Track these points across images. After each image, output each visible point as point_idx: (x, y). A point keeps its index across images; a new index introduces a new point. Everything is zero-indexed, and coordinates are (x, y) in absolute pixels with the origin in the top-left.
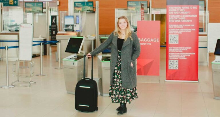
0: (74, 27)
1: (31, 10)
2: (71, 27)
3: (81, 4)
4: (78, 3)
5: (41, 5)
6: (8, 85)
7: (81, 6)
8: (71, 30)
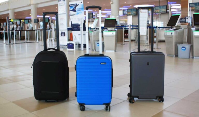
0: (186, 20)
1: (159, 11)
2: (184, 19)
3: (194, 4)
4: (192, 4)
5: (165, 7)
6: (130, 51)
7: (194, 6)
8: (184, 22)
